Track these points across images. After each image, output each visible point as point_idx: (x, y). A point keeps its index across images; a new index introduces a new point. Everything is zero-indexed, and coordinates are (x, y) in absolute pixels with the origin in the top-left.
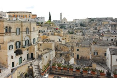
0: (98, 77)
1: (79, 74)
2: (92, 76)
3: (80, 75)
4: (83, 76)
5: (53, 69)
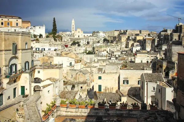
0: (130, 113)
1: (104, 112)
2: (122, 112)
3: (105, 113)
4: (109, 114)
5: (62, 109)
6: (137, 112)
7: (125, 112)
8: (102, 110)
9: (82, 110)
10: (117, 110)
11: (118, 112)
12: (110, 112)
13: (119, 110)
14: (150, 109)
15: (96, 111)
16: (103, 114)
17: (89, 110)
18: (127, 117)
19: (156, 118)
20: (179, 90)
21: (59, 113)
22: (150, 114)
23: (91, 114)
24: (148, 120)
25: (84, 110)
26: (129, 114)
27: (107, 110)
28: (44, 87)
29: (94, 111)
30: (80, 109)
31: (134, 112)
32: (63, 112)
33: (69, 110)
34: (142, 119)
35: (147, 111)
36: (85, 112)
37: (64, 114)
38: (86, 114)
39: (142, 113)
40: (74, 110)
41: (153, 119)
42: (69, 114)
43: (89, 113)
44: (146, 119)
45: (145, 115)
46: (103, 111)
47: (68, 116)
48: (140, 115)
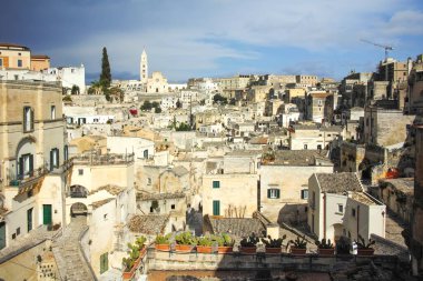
0: (314, 262)
1: (255, 260)
2: (294, 261)
3: (257, 263)
4: (266, 265)
5: (159, 255)
6: (328, 259)
7: (301, 261)
8: (251, 257)
9: (204, 258)
10: (283, 255)
11: (286, 261)
12: (268, 261)
13: (289, 256)
15: (237, 259)
16: (254, 266)
17: (220, 256)
18: (305, 272)
19: (373, 273)
20: (419, 210)
21: (152, 264)
22: (358, 264)
23: (226, 266)
24: (356, 276)
25: (209, 257)
26: (311, 265)
27: (261, 256)
28: (95, 206)
29: (231, 259)
30: (201, 255)
31: (321, 261)
32: (162, 261)
33: (174, 257)
34: (341, 275)
35: (352, 256)
36: (211, 261)
37: (165, 266)
38: (215, 266)
39: (340, 262)
40: (186, 258)
41: (366, 274)
42: (176, 266)
43: (221, 263)
44: (350, 275)
45: (348, 266)
46: (253, 259)
47: (173, 271)
48: (335, 267)
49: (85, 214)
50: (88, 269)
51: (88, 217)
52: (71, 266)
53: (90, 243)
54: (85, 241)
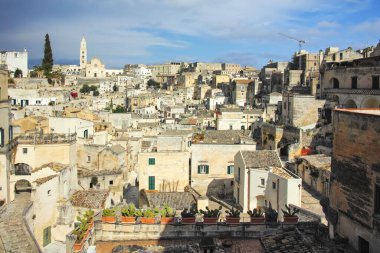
0: (246, 229)
1: (193, 230)
2: (229, 229)
3: (196, 232)
5: (105, 227)
6: (259, 227)
7: (234, 229)
8: (190, 227)
9: (148, 228)
10: (219, 224)
11: (222, 229)
12: (206, 229)
13: (224, 224)
14: (283, 220)
15: (178, 229)
16: (193, 235)
17: (163, 227)
18: (239, 238)
19: (298, 238)
20: (335, 181)
21: (99, 236)
22: (285, 230)
23: (168, 235)
24: (283, 241)
25: (152, 228)
26: (244, 232)
27: (200, 225)
28: (39, 182)
29: (172, 229)
30: (144, 226)
31: (253, 228)
32: (108, 232)
33: (120, 228)
34: (270, 240)
35: (279, 224)
36: (153, 231)
37: (111, 236)
38: (157, 236)
39: (269, 229)
40: (131, 228)
41: (292, 239)
42: (122, 236)
43: (164, 233)
44: (278, 240)
45: (276, 232)
46: (192, 228)
47: (119, 241)
48: (265, 233)
49: (30, 191)
50: (32, 243)
51: (32, 193)
52: (16, 240)
53: (34, 217)
54: (29, 216)
